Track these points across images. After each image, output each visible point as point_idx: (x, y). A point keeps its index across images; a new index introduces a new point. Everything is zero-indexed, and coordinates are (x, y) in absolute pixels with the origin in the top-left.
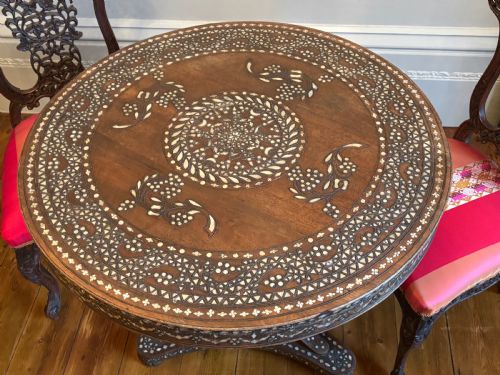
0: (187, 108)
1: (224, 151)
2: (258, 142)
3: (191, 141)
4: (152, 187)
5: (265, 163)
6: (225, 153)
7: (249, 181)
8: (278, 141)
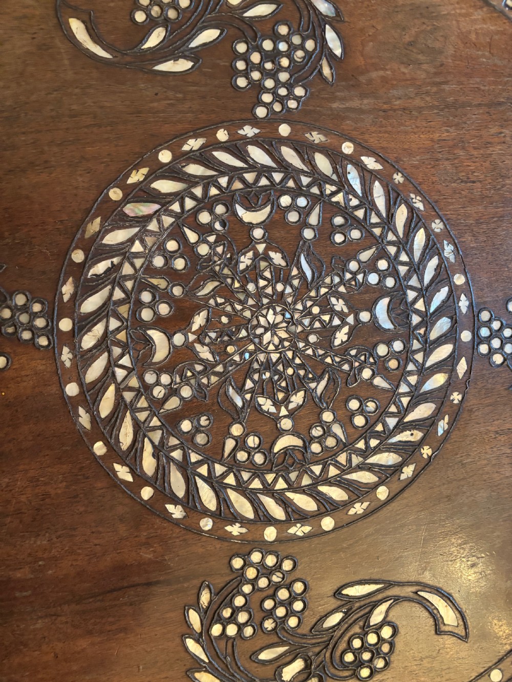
0: (65, 325)
1: (288, 392)
2: (339, 305)
3: (186, 426)
4: (232, 630)
5: (406, 356)
6: (297, 399)
7: (418, 435)
8: (383, 264)
